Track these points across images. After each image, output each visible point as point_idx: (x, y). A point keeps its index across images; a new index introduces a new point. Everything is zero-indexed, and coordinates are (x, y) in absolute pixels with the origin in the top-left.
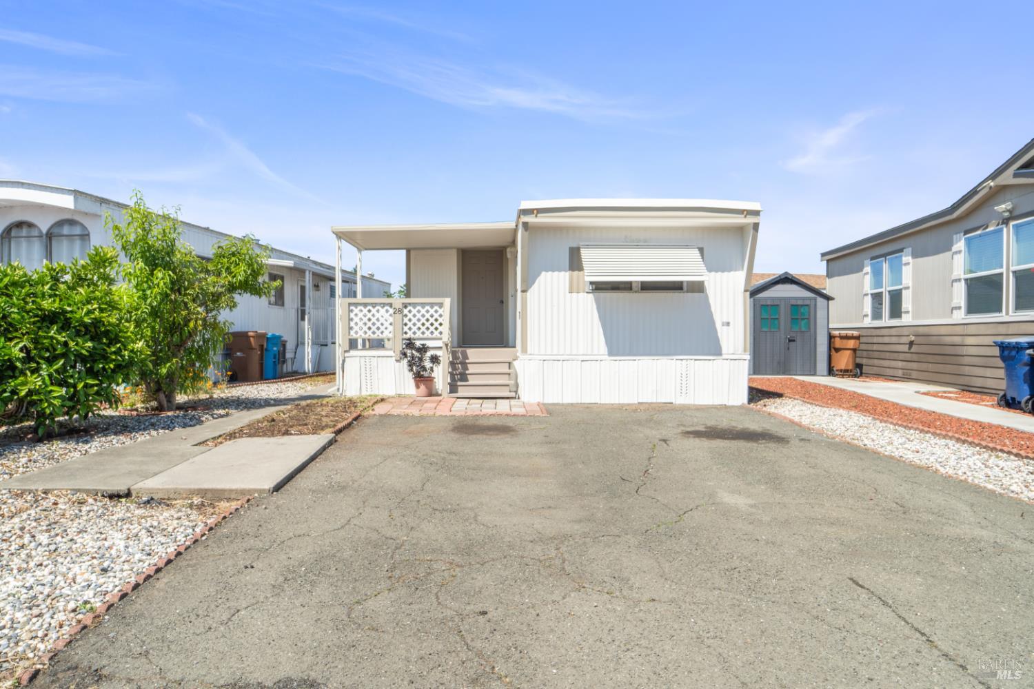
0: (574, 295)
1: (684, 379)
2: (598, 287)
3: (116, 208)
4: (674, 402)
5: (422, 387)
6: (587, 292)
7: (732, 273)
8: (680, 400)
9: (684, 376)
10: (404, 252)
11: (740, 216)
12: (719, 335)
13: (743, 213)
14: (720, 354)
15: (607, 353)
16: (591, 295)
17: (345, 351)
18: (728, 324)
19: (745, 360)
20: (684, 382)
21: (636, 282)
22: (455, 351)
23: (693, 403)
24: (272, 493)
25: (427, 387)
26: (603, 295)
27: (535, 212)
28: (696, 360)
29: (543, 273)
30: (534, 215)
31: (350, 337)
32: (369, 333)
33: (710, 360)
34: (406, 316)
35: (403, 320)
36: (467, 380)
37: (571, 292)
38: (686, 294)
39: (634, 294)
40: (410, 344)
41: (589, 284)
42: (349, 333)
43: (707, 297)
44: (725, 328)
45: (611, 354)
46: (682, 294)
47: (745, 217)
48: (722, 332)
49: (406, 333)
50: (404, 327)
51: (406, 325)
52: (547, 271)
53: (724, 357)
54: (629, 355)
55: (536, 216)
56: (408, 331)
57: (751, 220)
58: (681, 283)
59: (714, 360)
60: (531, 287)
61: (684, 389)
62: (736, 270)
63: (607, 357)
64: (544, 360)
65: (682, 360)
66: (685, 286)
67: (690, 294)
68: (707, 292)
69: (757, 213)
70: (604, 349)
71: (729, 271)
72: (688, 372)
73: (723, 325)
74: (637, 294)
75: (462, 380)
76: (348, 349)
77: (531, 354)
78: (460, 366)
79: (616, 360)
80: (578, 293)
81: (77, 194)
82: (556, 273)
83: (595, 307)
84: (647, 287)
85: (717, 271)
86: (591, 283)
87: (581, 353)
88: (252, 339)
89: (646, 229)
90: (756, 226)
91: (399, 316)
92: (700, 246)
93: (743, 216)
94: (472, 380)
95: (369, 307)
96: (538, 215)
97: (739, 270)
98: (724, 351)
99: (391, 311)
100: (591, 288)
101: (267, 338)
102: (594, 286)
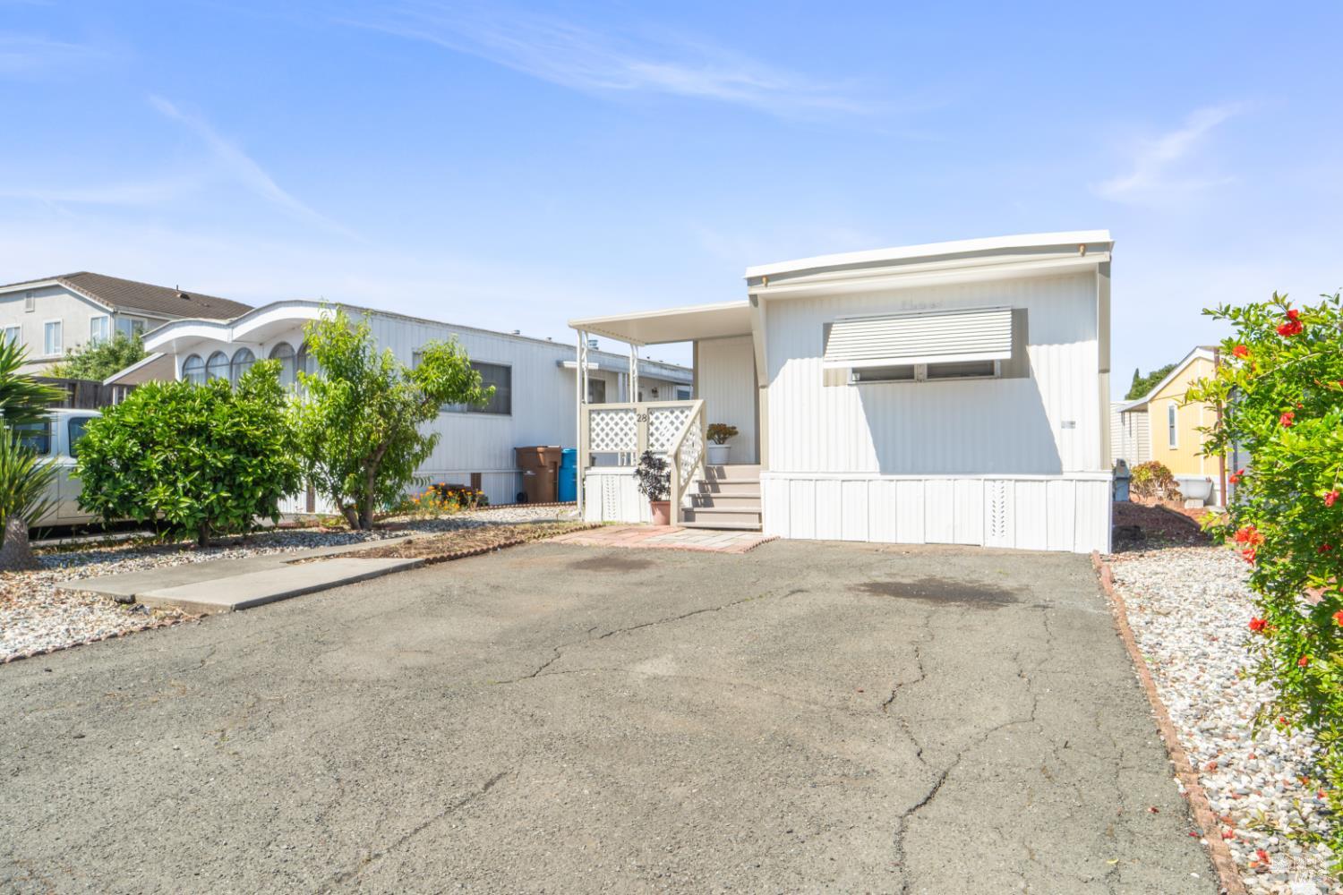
0: (832, 388)
1: (998, 509)
2: (866, 376)
3: (385, 318)
4: (982, 545)
5: (658, 512)
6: (849, 385)
7: (1078, 344)
8: (993, 542)
9: (998, 505)
10: (691, 343)
11: (1076, 254)
12: (1057, 441)
13: (1078, 250)
14: (1060, 472)
15: (878, 470)
16: (855, 388)
17: (586, 468)
18: (1072, 424)
19: (1105, 481)
20: (998, 515)
21: (920, 365)
22: (710, 468)
23: (1013, 547)
24: (234, 611)
25: (663, 513)
26: (872, 387)
27: (764, 280)
28: (1017, 481)
29: (790, 361)
30: (763, 285)
31: (591, 451)
32: (612, 445)
33: (1042, 481)
34: (652, 424)
35: (649, 429)
36: (712, 505)
37: (827, 385)
38: (999, 381)
39: (919, 384)
40: (648, 458)
41: (851, 371)
42: (590, 446)
43: (1035, 384)
44: (1067, 431)
45: (884, 470)
46: (993, 381)
47: (1083, 255)
48: (1062, 438)
49: (652, 445)
50: (651, 438)
51: (652, 435)
52: (794, 358)
53: (1066, 476)
54: (912, 472)
55: (766, 285)
56: (655, 443)
57: (1094, 259)
58: (991, 363)
59: (1047, 481)
60: (772, 381)
61: (998, 524)
62: (1083, 340)
63: (879, 476)
64: (791, 480)
65: (994, 480)
66: (997, 368)
67: (1006, 381)
68: (1036, 375)
69: (1105, 247)
70: (874, 464)
71: (1073, 341)
72: (1004, 499)
73: (1063, 427)
74: (922, 384)
75: (705, 505)
76: (588, 465)
77: (773, 472)
78: (709, 487)
79: (892, 480)
80: (836, 386)
81: (342, 307)
82: (807, 360)
83: (860, 404)
84: (937, 372)
85: (1050, 343)
86: (855, 371)
87: (841, 470)
88: (541, 455)
89: (933, 288)
90: (1105, 268)
91: (644, 425)
92: (1020, 305)
93: (1079, 254)
94: (719, 505)
95: (603, 415)
96: (769, 284)
97: (1090, 339)
98: (1065, 468)
99: (636, 418)
100: (854, 379)
101: (563, 454)
102: (858, 376)
